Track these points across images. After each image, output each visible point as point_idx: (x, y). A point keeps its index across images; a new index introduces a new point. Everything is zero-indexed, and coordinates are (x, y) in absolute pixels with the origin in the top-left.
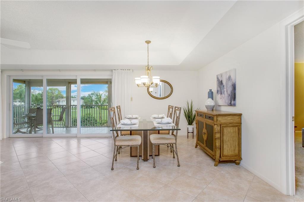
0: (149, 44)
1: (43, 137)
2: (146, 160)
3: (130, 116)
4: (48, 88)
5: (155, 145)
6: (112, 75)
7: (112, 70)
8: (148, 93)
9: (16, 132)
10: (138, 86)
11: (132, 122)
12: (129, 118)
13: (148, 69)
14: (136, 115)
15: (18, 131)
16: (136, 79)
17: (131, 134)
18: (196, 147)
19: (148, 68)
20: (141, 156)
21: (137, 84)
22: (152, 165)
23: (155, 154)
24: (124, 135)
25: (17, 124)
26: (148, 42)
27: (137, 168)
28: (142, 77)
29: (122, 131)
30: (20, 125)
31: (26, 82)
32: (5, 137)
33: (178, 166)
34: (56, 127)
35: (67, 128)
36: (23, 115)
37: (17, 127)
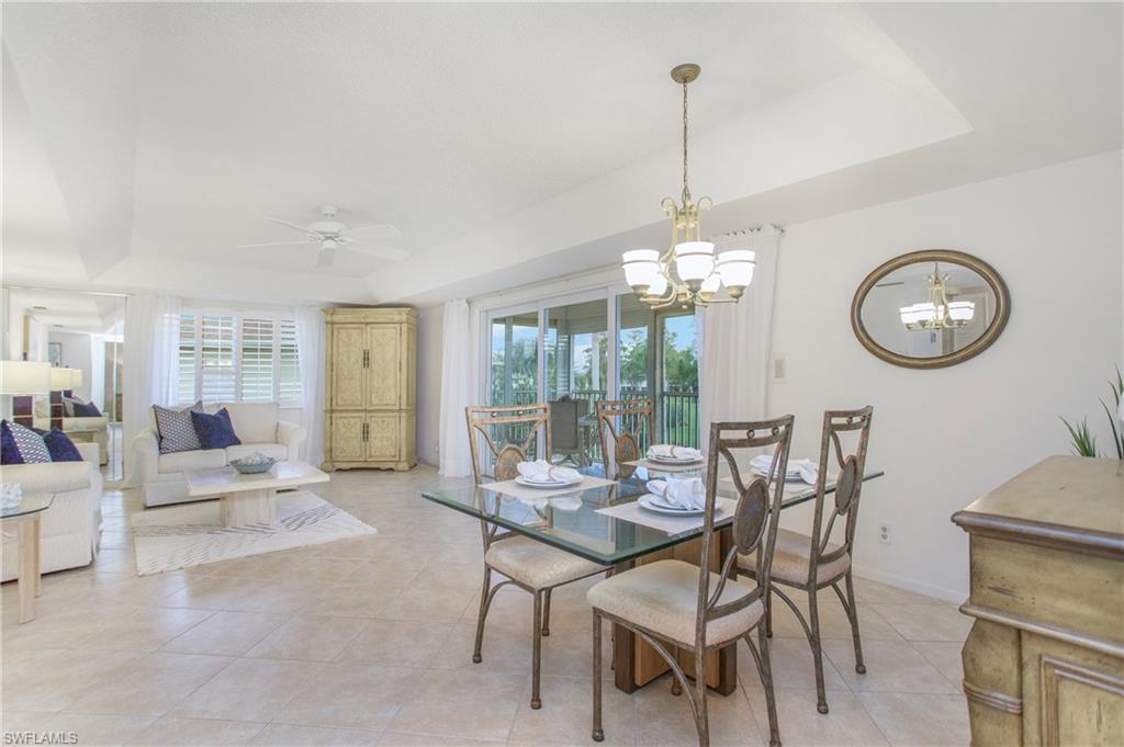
13: (683, 212)
26: (685, 74)
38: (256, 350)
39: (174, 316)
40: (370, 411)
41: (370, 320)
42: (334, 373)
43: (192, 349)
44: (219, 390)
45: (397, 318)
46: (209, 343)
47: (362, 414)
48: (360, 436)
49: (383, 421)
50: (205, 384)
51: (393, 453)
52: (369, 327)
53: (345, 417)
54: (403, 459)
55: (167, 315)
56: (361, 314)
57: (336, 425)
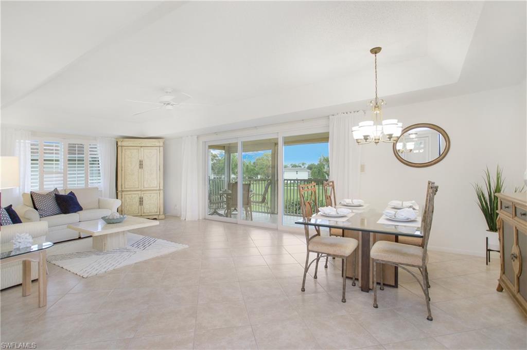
0: (377, 54)
1: (237, 224)
2: (365, 288)
3: (348, 201)
4: (243, 153)
5: (377, 263)
6: (329, 126)
7: (329, 116)
8: (395, 153)
9: (212, 214)
10: (358, 143)
11: (339, 212)
12: (346, 204)
13: (377, 106)
14: (360, 201)
15: (215, 213)
16: (354, 129)
17: (343, 236)
18: (500, 289)
19: (377, 104)
20: (357, 279)
21: (357, 140)
22: (372, 302)
23: (377, 280)
24: (335, 235)
25: (214, 203)
26: (375, 51)
27: (342, 299)
28: (361, 124)
29: (332, 229)
30: (217, 205)
31: (226, 148)
32: (201, 218)
33: (428, 319)
34: (256, 212)
35: (272, 215)
36: (220, 191)
37: (214, 206)
38: (75, 160)
39: (27, 141)
40: (143, 191)
41: (143, 145)
42: (123, 172)
43: (37, 160)
44: (54, 182)
45: (157, 144)
46: (48, 157)
47: (139, 192)
48: (138, 204)
49: (150, 196)
50: (45, 179)
51: (156, 211)
52: (142, 149)
53: (129, 194)
54: (162, 213)
55: (22, 141)
56: (137, 142)
57: (125, 198)
